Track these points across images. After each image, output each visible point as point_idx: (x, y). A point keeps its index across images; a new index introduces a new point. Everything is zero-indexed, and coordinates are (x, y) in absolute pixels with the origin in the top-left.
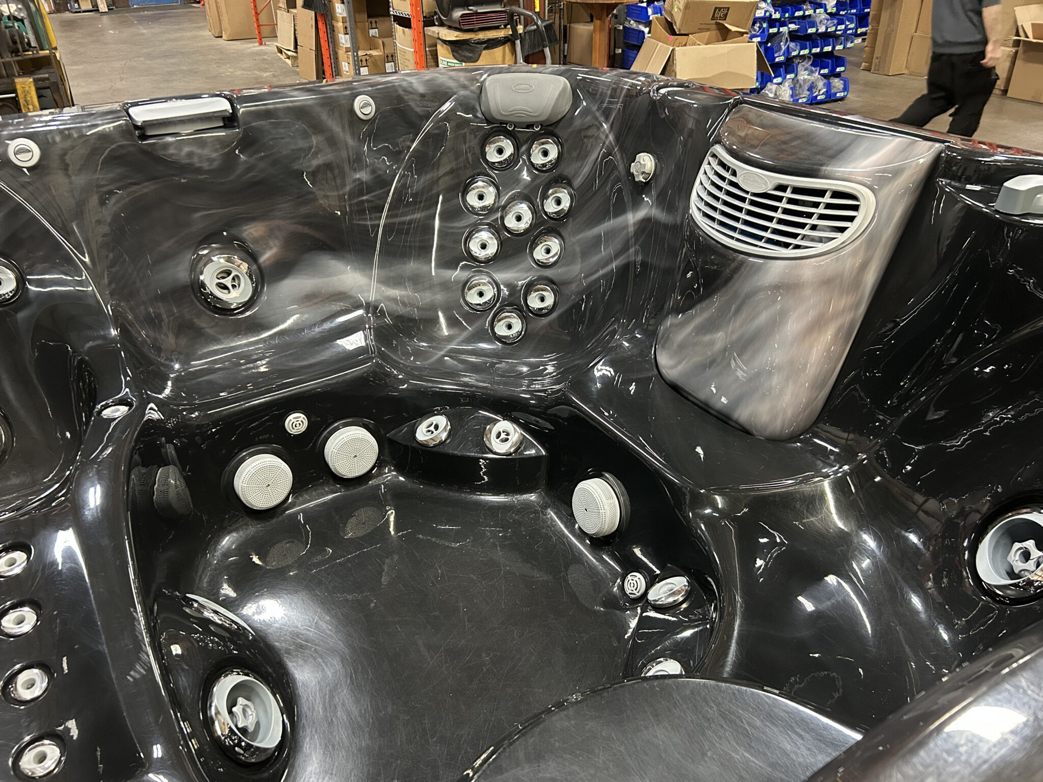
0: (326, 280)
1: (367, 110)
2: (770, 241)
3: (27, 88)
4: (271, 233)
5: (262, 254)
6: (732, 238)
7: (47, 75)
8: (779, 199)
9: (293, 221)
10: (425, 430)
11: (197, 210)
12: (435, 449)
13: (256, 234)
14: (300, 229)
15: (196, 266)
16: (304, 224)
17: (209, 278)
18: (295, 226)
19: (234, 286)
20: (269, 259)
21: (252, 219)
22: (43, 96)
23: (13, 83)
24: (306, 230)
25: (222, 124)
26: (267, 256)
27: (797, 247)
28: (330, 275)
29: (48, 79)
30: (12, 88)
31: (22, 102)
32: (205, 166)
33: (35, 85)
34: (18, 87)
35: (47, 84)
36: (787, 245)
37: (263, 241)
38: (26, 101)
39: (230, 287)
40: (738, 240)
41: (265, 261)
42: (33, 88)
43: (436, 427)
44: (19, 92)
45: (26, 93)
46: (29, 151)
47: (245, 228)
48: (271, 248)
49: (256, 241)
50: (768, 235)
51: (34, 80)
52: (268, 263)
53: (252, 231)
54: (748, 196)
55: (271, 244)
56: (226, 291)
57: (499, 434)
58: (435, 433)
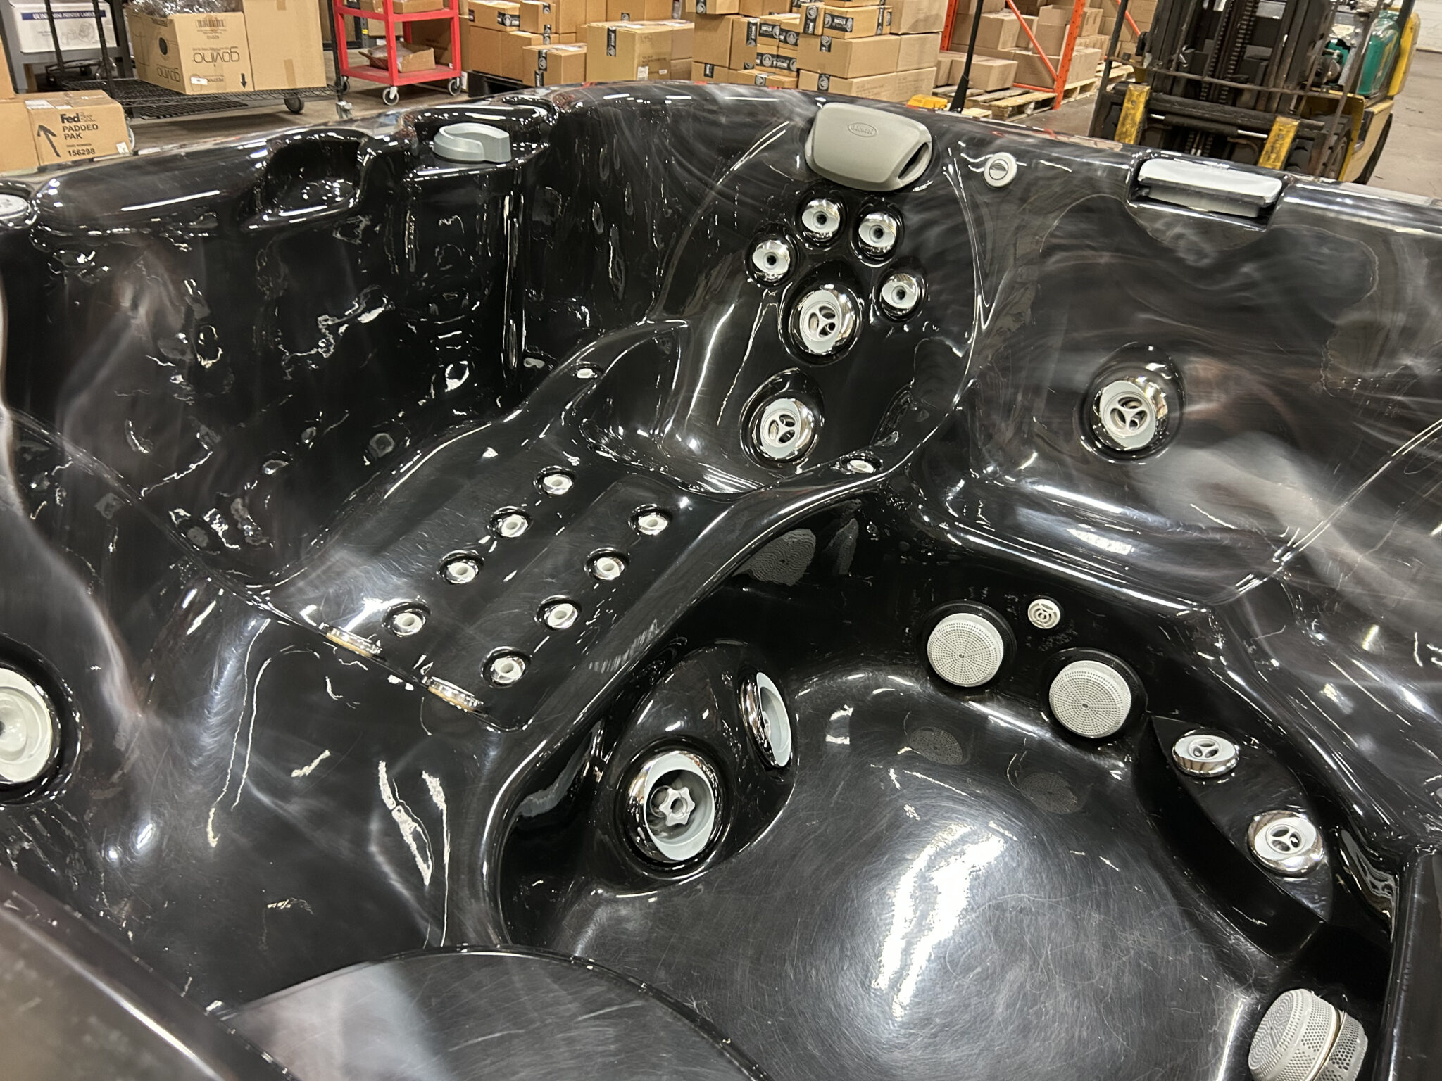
0: (1260, 481)
3: (1284, 133)
4: (1222, 382)
5: (1192, 402)
7: (1321, 124)
9: (1265, 381)
10: (1192, 746)
11: (1146, 309)
12: (1182, 777)
13: (1202, 374)
14: (1268, 395)
15: (1104, 375)
16: (1277, 392)
17: (1110, 396)
18: (1263, 388)
19: (1133, 423)
20: (1198, 412)
21: (1206, 350)
22: (1303, 148)
23: (1272, 122)
24: (1275, 401)
25: (1253, 215)
26: (1198, 408)
28: (1266, 477)
29: (1321, 128)
30: (1266, 127)
31: (1268, 146)
32: (1190, 259)
33: (1298, 131)
34: (1275, 128)
35: (1314, 133)
37: (1205, 387)
38: (1273, 147)
39: (1128, 421)
41: (1190, 413)
42: (1292, 135)
43: (1214, 752)
44: (1273, 134)
45: (1280, 136)
46: (1004, 169)
47: (1193, 359)
48: (1210, 400)
49: (1197, 382)
51: (1301, 125)
52: (1194, 417)
53: (1199, 367)
55: (1215, 395)
56: (1121, 423)
57: (1283, 832)
58: (1203, 759)
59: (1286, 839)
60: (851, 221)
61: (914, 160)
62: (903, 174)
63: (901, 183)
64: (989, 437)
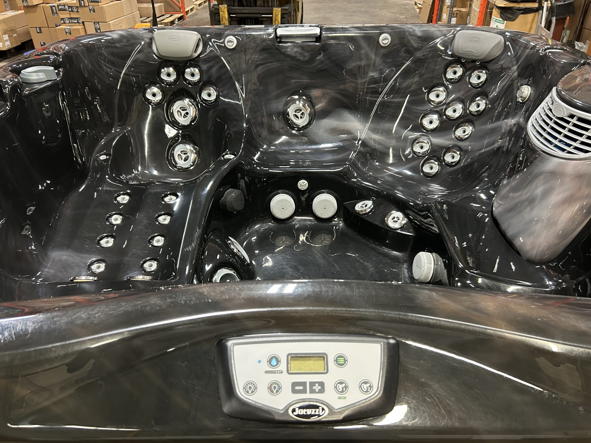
0: (344, 123)
1: (385, 42)
2: (556, 146)
3: (277, 13)
4: (324, 95)
5: (317, 105)
6: (539, 140)
7: (288, 8)
8: (568, 122)
9: (334, 91)
10: (360, 206)
11: (293, 78)
12: (360, 216)
13: (316, 95)
14: (338, 96)
15: (287, 104)
16: (340, 94)
17: (291, 110)
18: (335, 94)
19: (301, 117)
20: (320, 107)
21: (316, 87)
22: (284, 18)
23: (272, 10)
24: (340, 97)
25: (314, 40)
26: (319, 106)
27: (569, 152)
28: (345, 121)
29: (288, 9)
30: (271, 12)
31: (274, 19)
32: (302, 58)
33: (281, 12)
34: (274, 12)
35: (286, 12)
36: (563, 150)
37: (319, 99)
38: (275, 19)
39: (299, 117)
40: (541, 142)
41: (317, 109)
42: (280, 13)
43: (366, 206)
44: (274, 14)
45: (276, 15)
46: (232, 42)
47: (313, 91)
48: (322, 103)
49: (316, 98)
50: (556, 142)
51: (282, 9)
52: (319, 109)
53: (315, 93)
54: (554, 118)
55: (323, 100)
56: (298, 119)
57: (394, 218)
58: (364, 208)
59: (396, 219)
60: (180, 73)
61: (198, 46)
62: (196, 51)
63: (196, 55)
64: (260, 136)
